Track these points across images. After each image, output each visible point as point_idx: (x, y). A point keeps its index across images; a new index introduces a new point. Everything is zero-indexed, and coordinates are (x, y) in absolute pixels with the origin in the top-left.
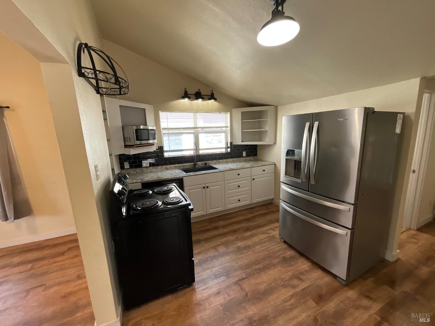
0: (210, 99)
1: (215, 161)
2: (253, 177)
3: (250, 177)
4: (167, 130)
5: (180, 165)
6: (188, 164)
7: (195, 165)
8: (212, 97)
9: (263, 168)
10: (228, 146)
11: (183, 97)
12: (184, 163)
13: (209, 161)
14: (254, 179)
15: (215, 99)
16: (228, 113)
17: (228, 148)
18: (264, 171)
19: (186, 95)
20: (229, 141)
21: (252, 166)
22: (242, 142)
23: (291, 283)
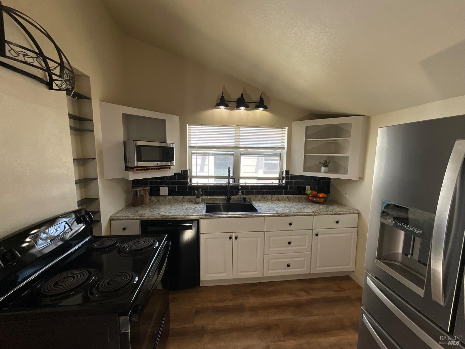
0: (257, 107)
1: (260, 196)
2: (315, 232)
3: (312, 230)
4: (195, 149)
5: (209, 197)
6: (220, 197)
7: (228, 200)
8: (261, 104)
9: (337, 218)
10: (283, 176)
11: (218, 105)
12: (215, 195)
13: (250, 196)
14: (317, 235)
15: (265, 108)
16: (286, 128)
17: (283, 178)
18: (337, 222)
19: (222, 102)
20: (285, 168)
21: (316, 212)
22: (304, 171)
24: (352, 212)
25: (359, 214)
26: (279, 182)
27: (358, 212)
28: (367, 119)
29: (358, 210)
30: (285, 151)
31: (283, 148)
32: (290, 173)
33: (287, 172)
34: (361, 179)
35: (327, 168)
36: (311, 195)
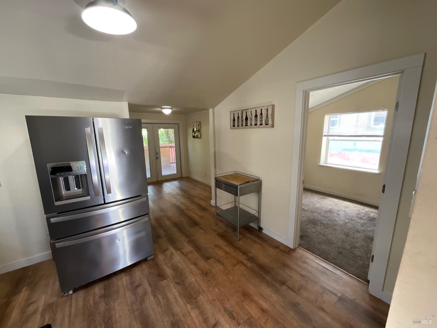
23: (140, 295)
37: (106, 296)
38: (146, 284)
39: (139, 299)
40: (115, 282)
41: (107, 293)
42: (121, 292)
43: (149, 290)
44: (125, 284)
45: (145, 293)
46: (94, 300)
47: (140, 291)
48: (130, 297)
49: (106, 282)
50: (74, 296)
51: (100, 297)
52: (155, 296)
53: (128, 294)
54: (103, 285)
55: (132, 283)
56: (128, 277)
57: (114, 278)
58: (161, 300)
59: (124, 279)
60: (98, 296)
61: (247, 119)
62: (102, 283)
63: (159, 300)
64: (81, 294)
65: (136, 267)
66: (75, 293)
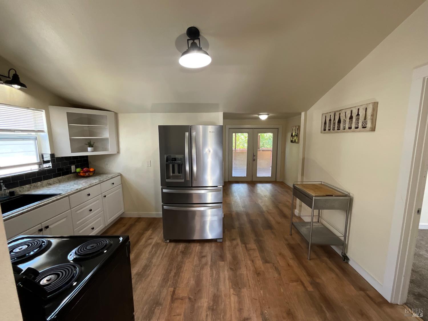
0: (9, 83)
1: (27, 186)
2: (104, 194)
3: (101, 195)
8: (14, 80)
9: (112, 181)
10: (43, 161)
14: (105, 196)
15: (22, 85)
16: (42, 111)
17: (46, 162)
18: (113, 184)
20: (48, 152)
22: (72, 152)
23: (203, 263)
24: (118, 175)
25: (121, 175)
26: (40, 167)
27: (119, 174)
28: (116, 114)
29: (120, 173)
30: (46, 134)
31: (42, 131)
32: (56, 156)
33: (52, 156)
34: (118, 152)
35: (93, 148)
36: (81, 172)
37: (184, 253)
38: (209, 258)
39: (201, 265)
40: (192, 247)
41: (185, 251)
42: (193, 255)
43: (209, 263)
44: (197, 251)
45: (206, 264)
46: (177, 252)
47: (204, 260)
48: (196, 261)
49: (187, 244)
50: (169, 244)
51: (181, 252)
52: (211, 269)
53: (196, 258)
54: (185, 245)
55: (201, 253)
56: (200, 247)
57: (192, 243)
58: (214, 274)
59: (197, 248)
60: (180, 251)
61: (339, 121)
62: (185, 243)
63: (213, 273)
64: (173, 245)
65: (208, 243)
66: (170, 243)
